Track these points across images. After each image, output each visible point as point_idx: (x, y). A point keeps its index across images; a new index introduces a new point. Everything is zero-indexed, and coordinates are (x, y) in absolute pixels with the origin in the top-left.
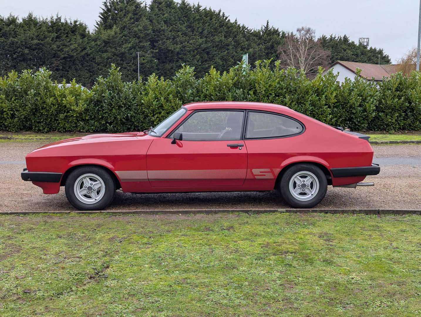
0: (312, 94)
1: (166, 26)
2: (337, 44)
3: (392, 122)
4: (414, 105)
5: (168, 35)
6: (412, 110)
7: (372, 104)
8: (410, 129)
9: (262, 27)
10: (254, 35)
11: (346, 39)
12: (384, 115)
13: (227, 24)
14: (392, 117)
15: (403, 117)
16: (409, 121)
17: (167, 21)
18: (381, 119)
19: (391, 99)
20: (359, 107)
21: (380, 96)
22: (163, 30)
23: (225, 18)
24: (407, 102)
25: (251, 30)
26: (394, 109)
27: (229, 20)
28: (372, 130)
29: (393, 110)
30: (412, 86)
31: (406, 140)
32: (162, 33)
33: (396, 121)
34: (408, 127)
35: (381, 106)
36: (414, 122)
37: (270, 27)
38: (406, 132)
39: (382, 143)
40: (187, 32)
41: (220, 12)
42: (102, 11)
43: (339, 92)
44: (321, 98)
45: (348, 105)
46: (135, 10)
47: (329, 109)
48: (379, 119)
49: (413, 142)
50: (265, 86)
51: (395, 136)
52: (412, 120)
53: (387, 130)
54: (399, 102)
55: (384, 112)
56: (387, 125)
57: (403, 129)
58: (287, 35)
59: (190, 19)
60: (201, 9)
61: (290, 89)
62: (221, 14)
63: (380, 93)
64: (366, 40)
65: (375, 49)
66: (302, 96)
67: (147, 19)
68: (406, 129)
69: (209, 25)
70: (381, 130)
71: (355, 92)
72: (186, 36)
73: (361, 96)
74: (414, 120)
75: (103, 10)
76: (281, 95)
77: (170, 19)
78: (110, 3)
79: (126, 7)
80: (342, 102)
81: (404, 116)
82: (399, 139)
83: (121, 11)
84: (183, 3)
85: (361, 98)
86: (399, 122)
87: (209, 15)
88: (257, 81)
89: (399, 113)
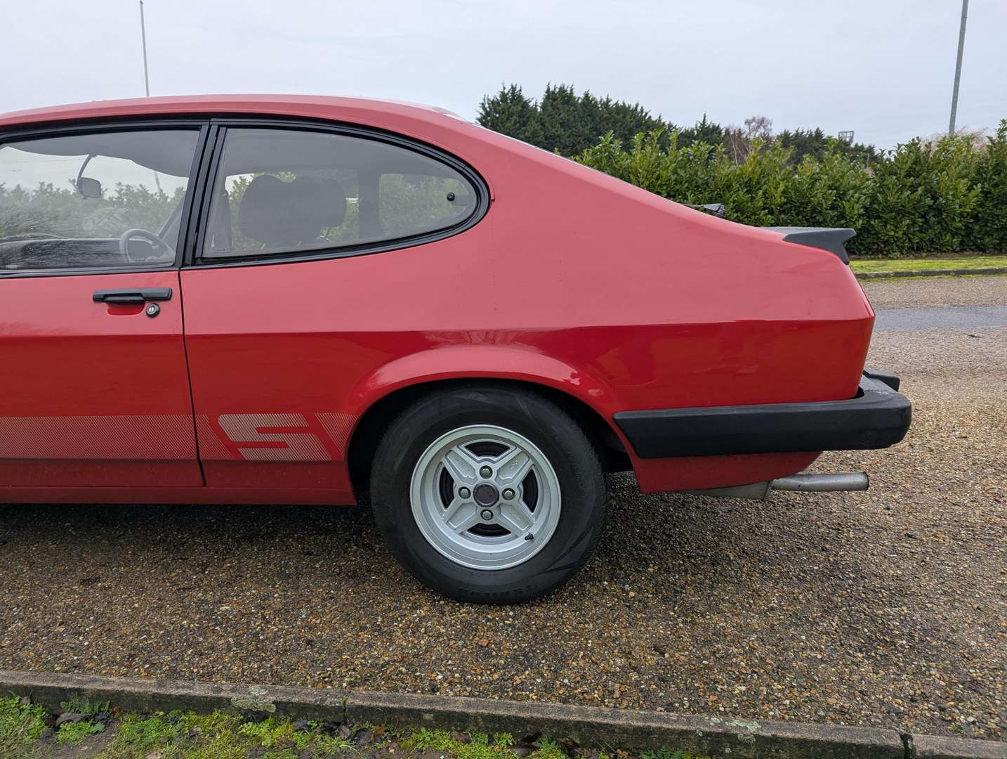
0: (738, 190)
1: (562, 130)
2: (805, 142)
3: (897, 238)
4: (944, 202)
5: (565, 141)
6: (939, 211)
7: (857, 203)
8: (932, 250)
9: (696, 125)
10: (685, 137)
11: (818, 134)
12: (880, 224)
13: (646, 122)
14: (896, 227)
15: (919, 226)
16: (931, 234)
17: (564, 122)
18: (873, 232)
19: (897, 192)
20: (830, 210)
21: (873, 189)
22: (559, 136)
23: (644, 114)
24: (928, 197)
25: (681, 129)
26: (901, 212)
27: (650, 117)
28: (856, 254)
29: (898, 214)
30: (940, 167)
31: (931, 269)
32: (557, 139)
33: (904, 234)
34: (927, 245)
35: (875, 206)
36: (942, 236)
37: (708, 123)
38: (924, 254)
39: (877, 276)
40: (591, 136)
41: (637, 106)
42: (479, 116)
43: (790, 184)
44: (754, 195)
45: (809, 207)
46: (522, 111)
47: (769, 216)
48: (869, 233)
49: (947, 273)
50: (647, 179)
51: (903, 261)
52: (937, 232)
53: (885, 253)
54: (912, 197)
55: (879, 218)
56: (886, 243)
57: (916, 250)
58: (732, 133)
59: (595, 118)
60: (611, 103)
61: (697, 183)
62: (639, 109)
63: (875, 182)
64: (848, 134)
65: (862, 146)
66: (718, 194)
67: (537, 122)
68: (923, 250)
69: (621, 126)
70: (873, 253)
71: (823, 182)
72: (590, 142)
73: (836, 189)
74: (942, 231)
75: (481, 114)
76: (679, 195)
77: (568, 120)
78: (488, 104)
79: (510, 107)
80: (797, 202)
81: (921, 224)
82: (915, 268)
83: (503, 113)
84: (587, 96)
85: (835, 191)
86: (910, 235)
87: (622, 110)
88: (633, 170)
89: (912, 220)
